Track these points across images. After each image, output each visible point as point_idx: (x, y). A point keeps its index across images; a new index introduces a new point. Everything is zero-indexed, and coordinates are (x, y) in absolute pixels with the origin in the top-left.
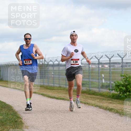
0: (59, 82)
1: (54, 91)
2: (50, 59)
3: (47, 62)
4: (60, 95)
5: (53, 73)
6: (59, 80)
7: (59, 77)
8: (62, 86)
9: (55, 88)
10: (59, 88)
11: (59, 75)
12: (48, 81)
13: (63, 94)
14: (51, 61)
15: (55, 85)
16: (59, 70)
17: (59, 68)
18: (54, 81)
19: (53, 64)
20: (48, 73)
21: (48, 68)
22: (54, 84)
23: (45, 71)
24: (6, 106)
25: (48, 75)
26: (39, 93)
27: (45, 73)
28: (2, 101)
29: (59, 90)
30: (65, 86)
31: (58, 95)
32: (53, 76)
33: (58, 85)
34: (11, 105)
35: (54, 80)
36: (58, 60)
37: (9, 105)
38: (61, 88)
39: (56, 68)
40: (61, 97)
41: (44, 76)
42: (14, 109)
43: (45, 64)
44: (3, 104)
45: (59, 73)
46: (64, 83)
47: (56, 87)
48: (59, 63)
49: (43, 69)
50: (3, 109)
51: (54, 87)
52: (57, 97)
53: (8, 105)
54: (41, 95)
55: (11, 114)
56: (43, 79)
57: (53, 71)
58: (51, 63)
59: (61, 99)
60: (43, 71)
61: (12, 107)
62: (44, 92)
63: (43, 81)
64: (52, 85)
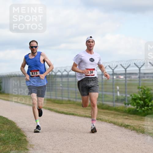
0: (68, 95)
1: (62, 105)
2: (59, 69)
3: (54, 73)
4: (69, 110)
5: (61, 85)
6: (68, 92)
7: (68, 90)
8: (72, 99)
9: (64, 102)
10: (69, 102)
11: (68, 87)
12: (56, 94)
13: (73, 109)
14: (59, 71)
15: (64, 98)
16: (68, 82)
17: (68, 79)
18: (62, 94)
19: (62, 74)
20: (55, 84)
21: (56, 80)
22: (62, 97)
23: (52, 82)
24: (8, 122)
25: (55, 87)
26: (46, 108)
27: (52, 85)
28: (4, 116)
29: (68, 104)
30: (75, 100)
31: (68, 110)
32: (61, 88)
33: (67, 99)
34: (14, 121)
35: (62, 92)
36: (67, 70)
37: (12, 121)
38: (71, 102)
39: (65, 80)
40: (70, 112)
41: (51, 88)
42: (17, 126)
43: (52, 75)
44: (5, 120)
45: (68, 84)
46: (74, 97)
47: (65, 100)
48: (68, 74)
49: (51, 81)
50: (5, 126)
51: (62, 100)
52: (66, 111)
53: (10, 121)
54: (48, 110)
55: (14, 132)
56: (50, 91)
57: (61, 83)
58: (59, 74)
59: (70, 114)
60: (51, 83)
61: (15, 123)
62: (51, 106)
63: (50, 94)
64: (61, 98)
